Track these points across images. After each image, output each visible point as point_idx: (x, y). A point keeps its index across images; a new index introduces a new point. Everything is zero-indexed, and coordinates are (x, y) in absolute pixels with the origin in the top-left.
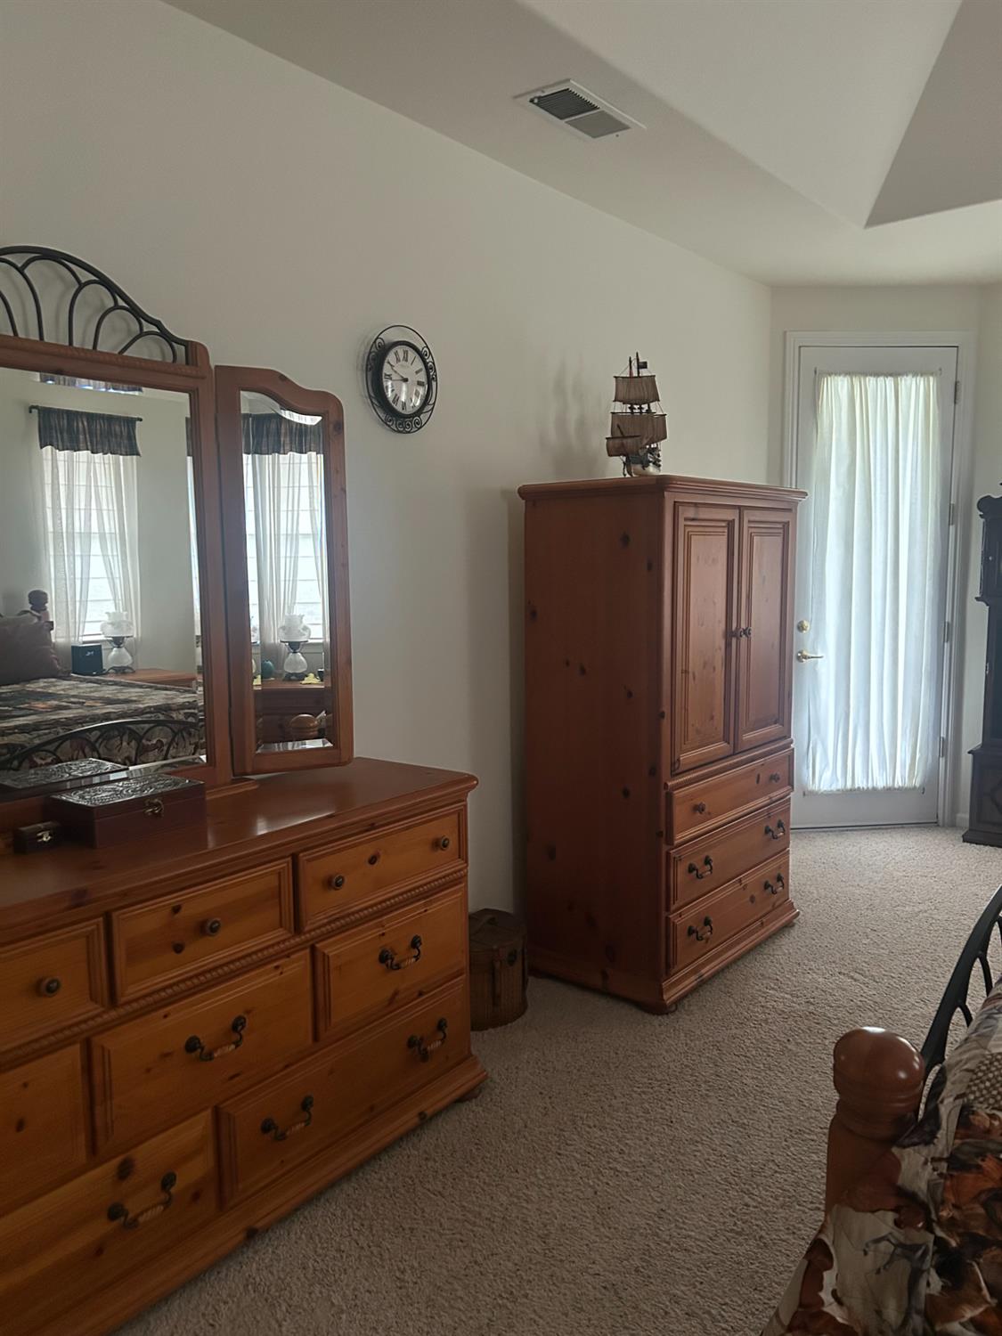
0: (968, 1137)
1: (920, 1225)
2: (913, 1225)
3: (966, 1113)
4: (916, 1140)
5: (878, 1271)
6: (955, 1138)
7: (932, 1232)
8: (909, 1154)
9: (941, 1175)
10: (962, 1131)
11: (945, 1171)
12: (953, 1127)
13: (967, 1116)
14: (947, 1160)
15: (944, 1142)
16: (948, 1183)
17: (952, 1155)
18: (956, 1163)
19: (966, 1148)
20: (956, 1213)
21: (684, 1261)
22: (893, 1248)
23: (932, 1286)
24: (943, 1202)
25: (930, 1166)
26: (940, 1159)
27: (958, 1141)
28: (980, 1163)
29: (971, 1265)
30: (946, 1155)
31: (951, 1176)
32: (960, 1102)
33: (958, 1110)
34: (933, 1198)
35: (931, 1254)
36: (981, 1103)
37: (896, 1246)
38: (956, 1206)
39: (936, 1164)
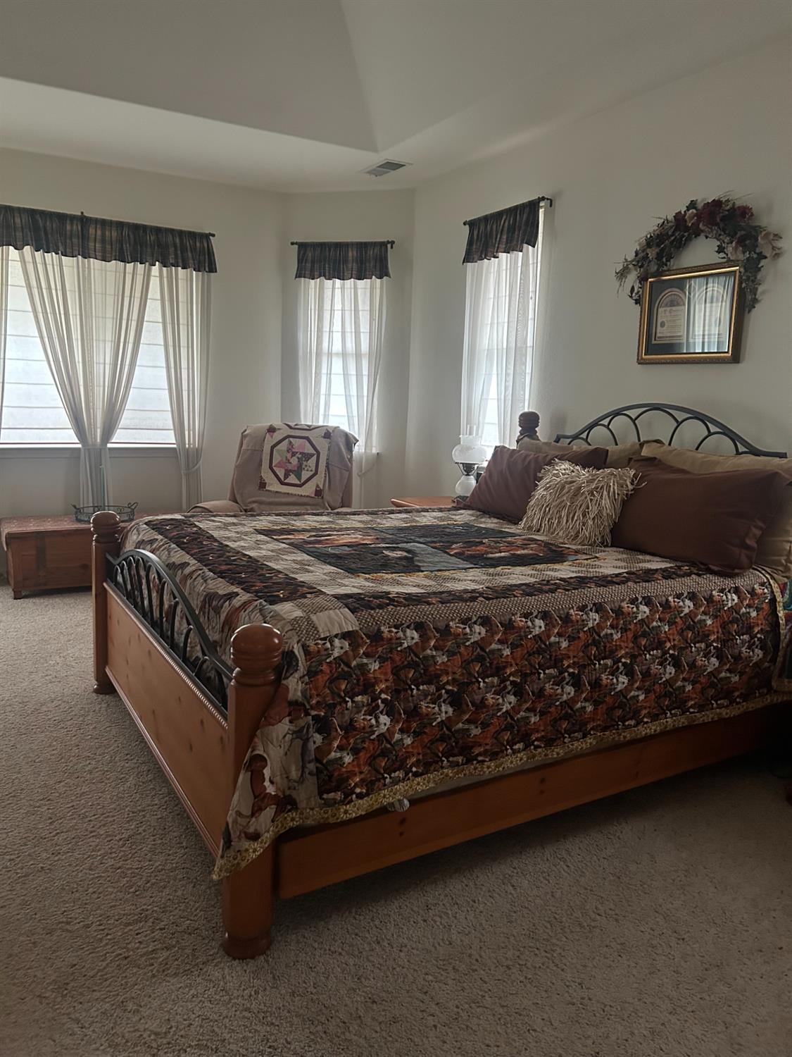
0: (313, 658)
1: (303, 715)
2: (299, 718)
3: (305, 648)
4: (292, 672)
5: (286, 754)
6: (306, 662)
7: (310, 715)
8: (291, 680)
9: (306, 684)
10: (308, 657)
11: (308, 681)
12: (303, 657)
13: (307, 650)
14: (307, 674)
15: (302, 667)
16: (311, 685)
17: (308, 671)
18: (311, 673)
19: (314, 664)
20: (318, 699)
21: (9, 913)
22: (291, 736)
23: (317, 742)
24: (311, 697)
25: (300, 682)
26: (304, 676)
27: (308, 663)
28: (321, 668)
29: (332, 720)
30: (305, 673)
31: (311, 681)
32: (299, 644)
33: (301, 648)
34: (305, 697)
35: (312, 727)
36: (309, 640)
37: (292, 734)
38: (317, 695)
39: (302, 680)
